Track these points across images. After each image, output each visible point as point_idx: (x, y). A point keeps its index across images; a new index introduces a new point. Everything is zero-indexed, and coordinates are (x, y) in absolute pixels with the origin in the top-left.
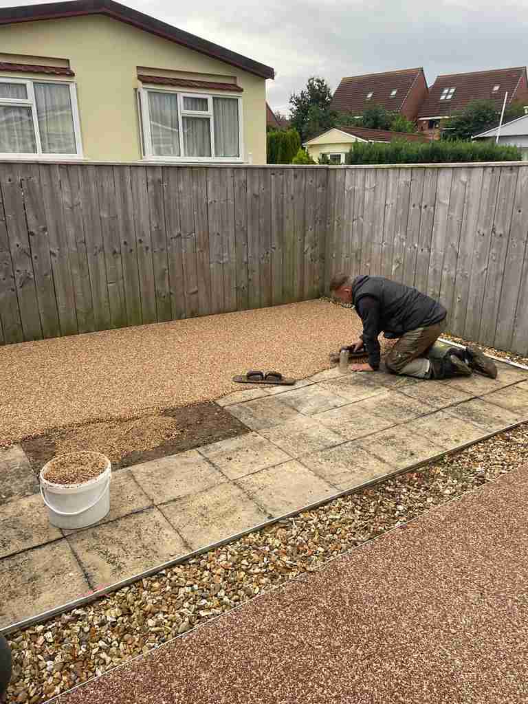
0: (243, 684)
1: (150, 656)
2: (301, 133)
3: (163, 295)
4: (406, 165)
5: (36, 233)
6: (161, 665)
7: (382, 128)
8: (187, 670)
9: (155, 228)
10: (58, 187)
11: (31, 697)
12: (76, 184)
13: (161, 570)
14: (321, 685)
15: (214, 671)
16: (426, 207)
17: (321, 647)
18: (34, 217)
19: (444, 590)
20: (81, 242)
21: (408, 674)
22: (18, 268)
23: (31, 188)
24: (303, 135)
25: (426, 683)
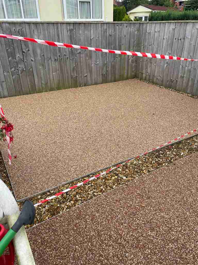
0: (111, 217)
1: (78, 207)
2: (126, 8)
3: (74, 77)
4: (173, 21)
5: (25, 52)
6: (82, 210)
7: (160, 5)
8: (91, 212)
9: (71, 49)
10: (33, 32)
11: (38, 220)
12: (40, 31)
13: (80, 179)
14: (138, 219)
15: (100, 213)
16: (180, 39)
17: (138, 206)
18: (24, 45)
19: (183, 189)
20: (42, 56)
21: (170, 217)
22: (19, 66)
23: (22, 33)
24: (127, 8)
25: (176, 220)
